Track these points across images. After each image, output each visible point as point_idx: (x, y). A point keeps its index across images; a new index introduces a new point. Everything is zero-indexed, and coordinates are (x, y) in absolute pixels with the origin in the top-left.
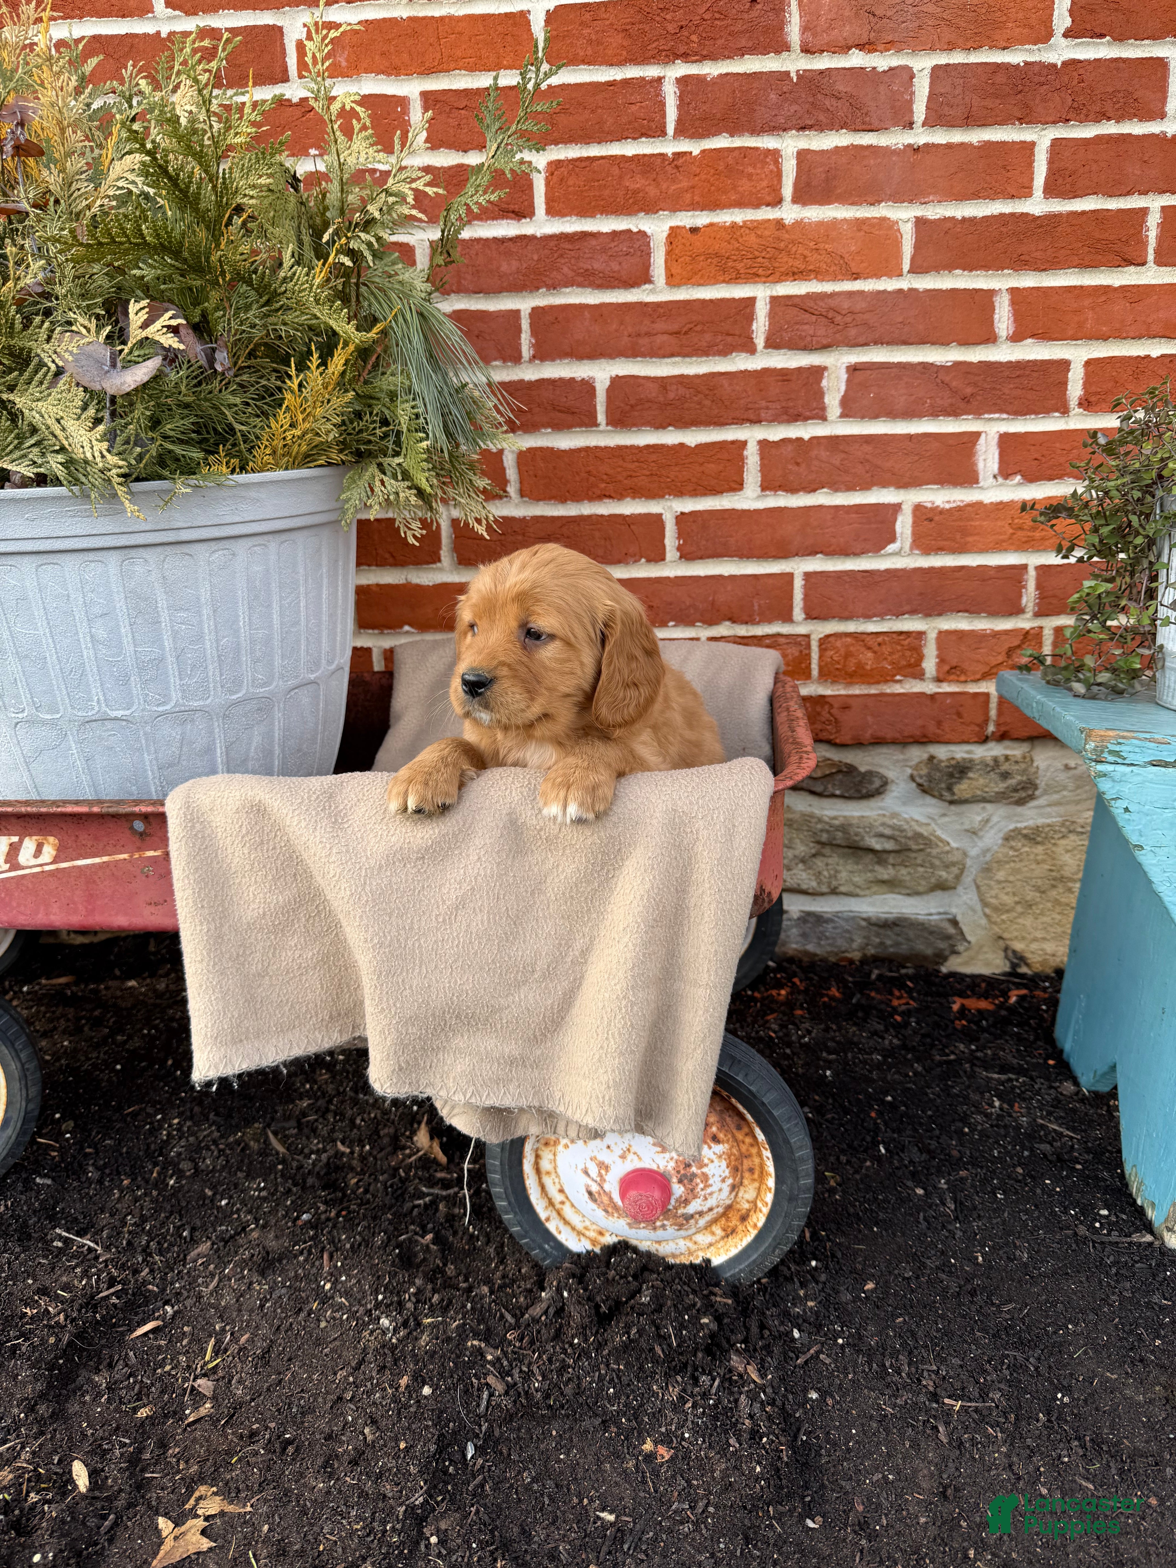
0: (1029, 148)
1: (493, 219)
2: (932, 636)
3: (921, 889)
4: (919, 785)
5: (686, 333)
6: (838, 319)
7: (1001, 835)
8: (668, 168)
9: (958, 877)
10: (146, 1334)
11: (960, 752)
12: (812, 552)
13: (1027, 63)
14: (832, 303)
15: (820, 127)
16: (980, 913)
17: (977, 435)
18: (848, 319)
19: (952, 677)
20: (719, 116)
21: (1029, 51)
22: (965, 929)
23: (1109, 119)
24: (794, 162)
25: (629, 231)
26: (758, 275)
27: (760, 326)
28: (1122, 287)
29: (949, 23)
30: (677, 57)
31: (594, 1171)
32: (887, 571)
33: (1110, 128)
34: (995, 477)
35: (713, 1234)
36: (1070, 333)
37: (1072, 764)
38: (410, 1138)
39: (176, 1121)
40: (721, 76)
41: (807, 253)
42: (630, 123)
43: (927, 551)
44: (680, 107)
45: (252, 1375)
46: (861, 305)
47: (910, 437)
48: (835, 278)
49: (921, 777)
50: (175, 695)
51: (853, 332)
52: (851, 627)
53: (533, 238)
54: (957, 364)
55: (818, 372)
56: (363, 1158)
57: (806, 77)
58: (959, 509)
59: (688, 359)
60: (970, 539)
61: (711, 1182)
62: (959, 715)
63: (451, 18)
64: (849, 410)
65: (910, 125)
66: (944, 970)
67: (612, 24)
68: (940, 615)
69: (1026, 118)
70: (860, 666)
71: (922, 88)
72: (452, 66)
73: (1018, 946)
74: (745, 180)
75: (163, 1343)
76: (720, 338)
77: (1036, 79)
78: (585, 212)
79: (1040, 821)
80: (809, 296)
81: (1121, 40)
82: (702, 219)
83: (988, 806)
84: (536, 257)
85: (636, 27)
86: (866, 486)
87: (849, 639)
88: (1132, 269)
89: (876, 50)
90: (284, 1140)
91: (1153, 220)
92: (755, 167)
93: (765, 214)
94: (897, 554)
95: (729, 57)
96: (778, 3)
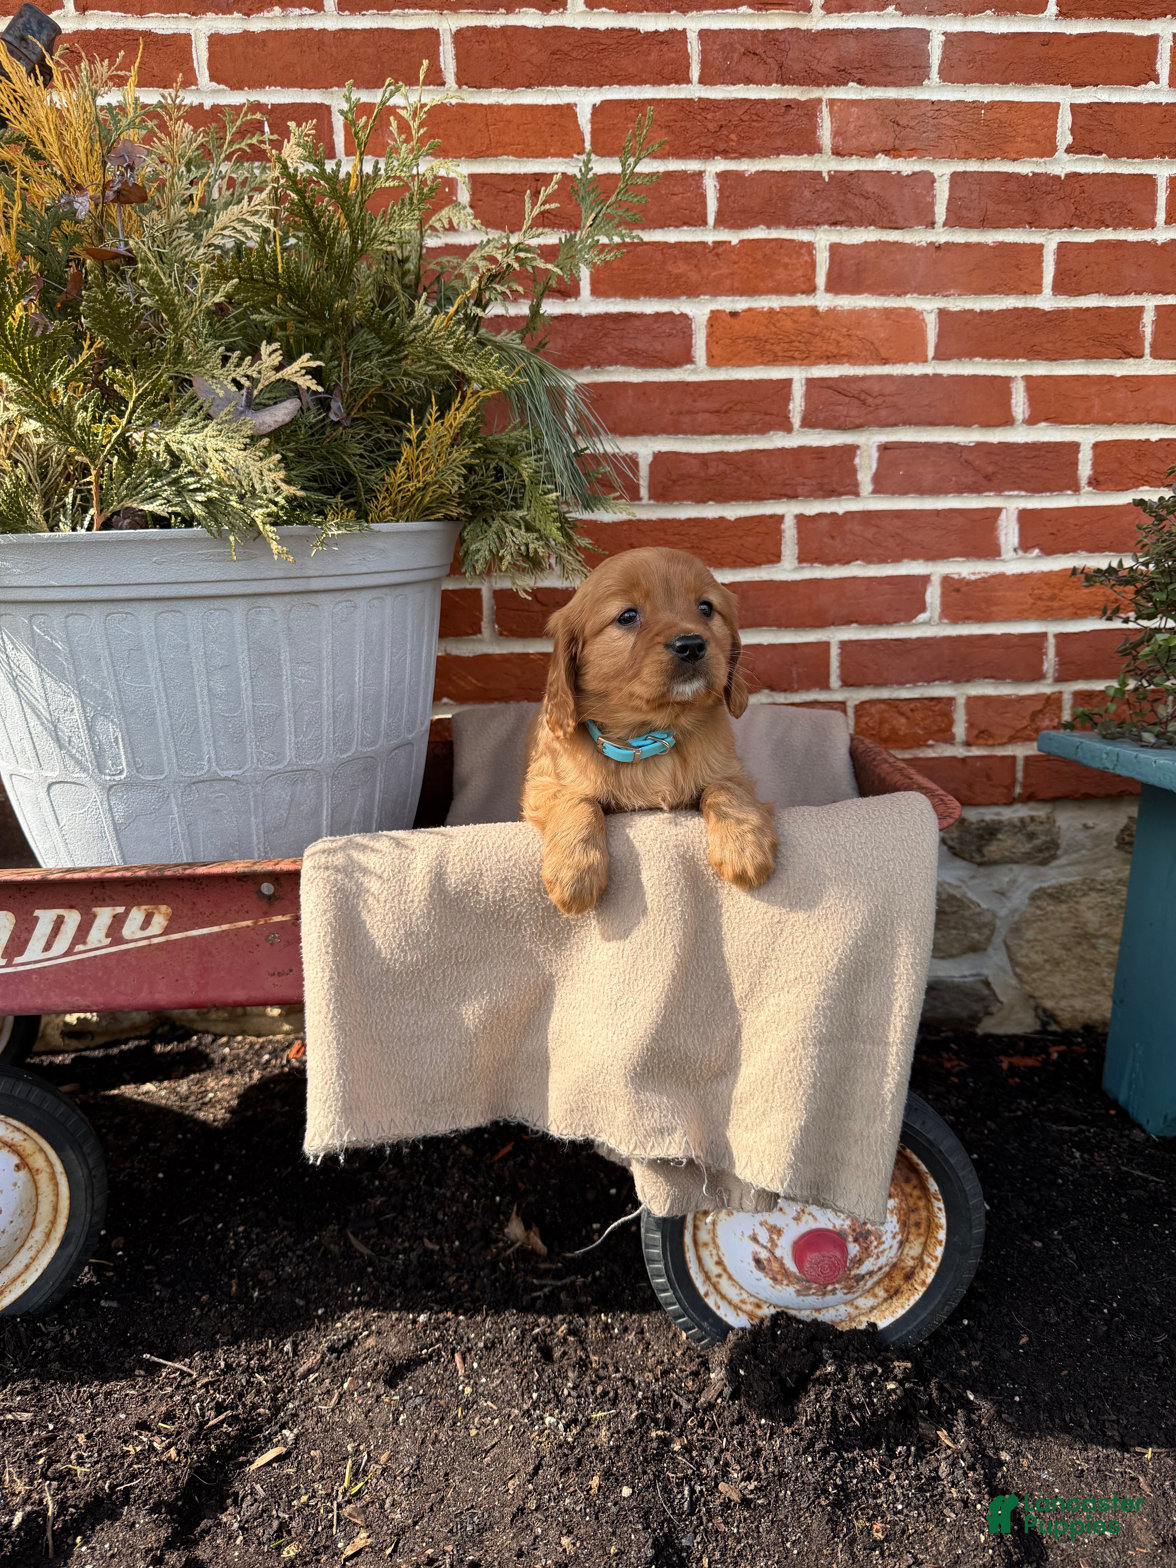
0: (1038, 249)
2: (961, 701)
3: (954, 952)
4: (951, 848)
5: (726, 412)
6: (870, 400)
7: (1027, 895)
8: (710, 256)
9: (989, 939)
10: (269, 1464)
11: (989, 814)
12: (847, 621)
13: (1034, 174)
14: (864, 385)
15: (850, 223)
16: (1011, 973)
17: (998, 511)
18: (879, 401)
19: (981, 741)
20: (756, 209)
21: (1036, 163)
22: (997, 990)
23: (1107, 226)
24: (827, 254)
25: (671, 314)
26: (794, 358)
27: (797, 406)
28: (1123, 377)
29: (966, 136)
30: (717, 153)
31: (764, 1236)
32: (919, 639)
33: (1108, 235)
34: (1015, 550)
35: (875, 1296)
36: (1080, 417)
37: (1090, 823)
38: (501, 1230)
39: (241, 1229)
40: (758, 173)
41: (839, 338)
42: (673, 212)
43: (955, 620)
44: (720, 200)
45: (407, 1496)
46: (890, 388)
47: (937, 513)
48: (866, 362)
49: (952, 839)
50: (289, 754)
51: (883, 413)
52: (885, 693)
53: (577, 317)
54: (979, 445)
55: (851, 450)
56: (455, 1254)
57: (837, 177)
58: (984, 580)
59: (727, 437)
60: (995, 609)
61: (884, 1239)
62: (989, 778)
63: (499, 106)
64: (880, 486)
65: (932, 224)
66: (980, 1031)
67: (656, 121)
68: (968, 681)
69: (1035, 222)
70: (894, 731)
71: (942, 192)
72: (500, 151)
73: (1049, 1004)
74: (781, 270)
75: (291, 1471)
76: (758, 417)
77: (1044, 188)
78: (629, 293)
79: (1063, 880)
80: (842, 379)
81: (1115, 158)
82: (741, 304)
83: (1015, 867)
84: (581, 336)
85: (679, 124)
86: (897, 559)
87: (883, 706)
88: (1131, 361)
89: (900, 156)
90: (366, 1241)
91: (1148, 318)
92: (790, 257)
93: (800, 301)
94: (927, 623)
95: (766, 156)
96: (810, 108)
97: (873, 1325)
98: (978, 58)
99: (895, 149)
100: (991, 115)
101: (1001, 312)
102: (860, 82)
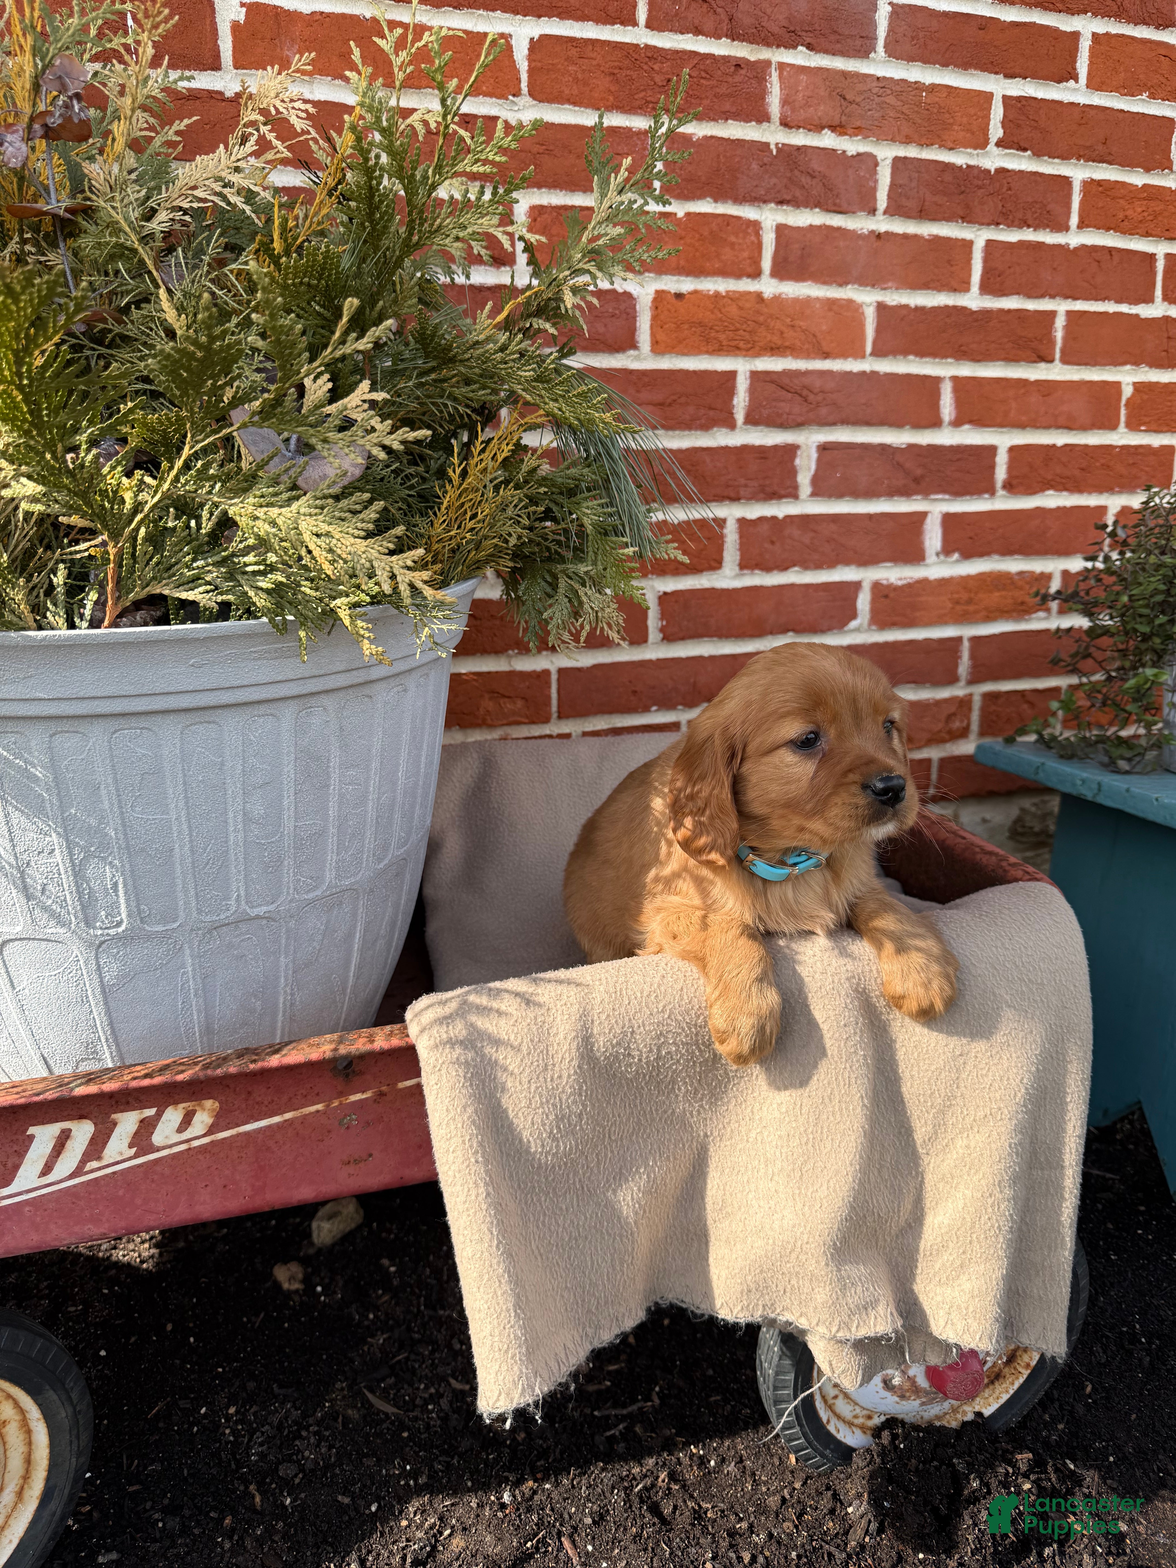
5: (670, 405)
6: (811, 397)
13: (968, 166)
14: (806, 381)
15: (796, 203)
17: (923, 515)
18: (820, 398)
20: (703, 179)
21: (970, 154)
23: (1029, 226)
24: (773, 236)
25: (615, 291)
26: (738, 348)
27: (741, 401)
28: (1037, 381)
29: (907, 118)
33: (1029, 235)
34: (938, 554)
36: (998, 421)
37: (988, 817)
39: (232, 1410)
40: (706, 138)
41: (784, 329)
43: (883, 626)
46: (830, 385)
47: (870, 517)
48: (808, 356)
51: (823, 411)
54: (910, 446)
55: (791, 450)
57: (785, 151)
58: (909, 586)
59: (670, 433)
60: (918, 614)
65: (873, 211)
67: (599, 65)
69: (967, 218)
71: (884, 177)
72: (424, 83)
74: (727, 250)
76: (702, 411)
77: (976, 182)
80: (785, 373)
81: (1038, 156)
82: (686, 285)
85: (624, 73)
86: (831, 564)
88: (1043, 365)
89: (845, 134)
90: (385, 1396)
91: (1060, 322)
92: (737, 237)
93: (745, 285)
94: (857, 630)
95: (714, 120)
96: (760, 71)
97: (979, 1414)
98: (921, 34)
99: (841, 126)
100: (932, 98)
101: (934, 309)
102: (810, 47)
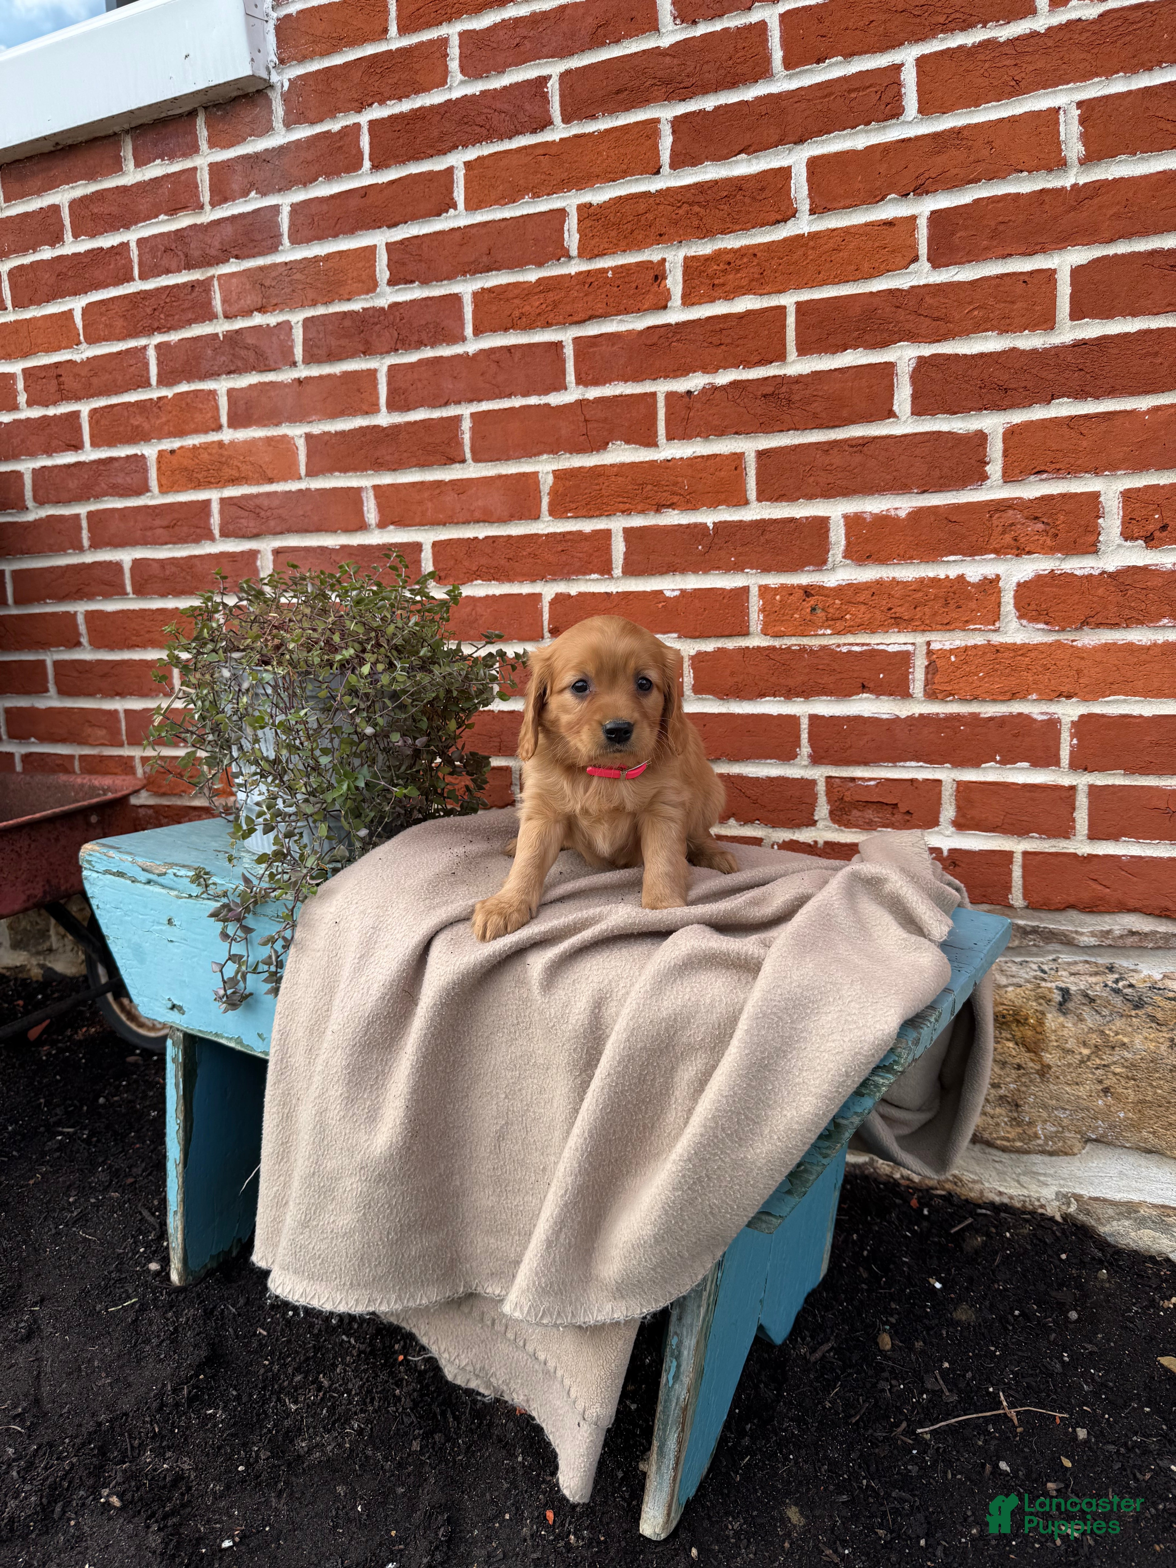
0: (373, 373)
1: (63, 451)
5: (173, 527)
6: (263, 514)
8: (155, 409)
13: (364, 309)
14: (258, 502)
15: (239, 371)
18: (269, 514)
20: (180, 368)
21: (364, 300)
23: (426, 346)
24: (226, 398)
25: (136, 455)
26: (210, 483)
27: (215, 520)
28: (451, 481)
29: (312, 287)
30: (154, 330)
33: (428, 353)
36: (417, 520)
40: (180, 341)
41: (239, 464)
42: (132, 378)
44: (158, 365)
46: (276, 503)
48: (258, 483)
51: (272, 523)
53: (85, 463)
54: (343, 547)
55: (253, 555)
57: (228, 336)
59: (175, 546)
63: (34, 319)
69: (368, 351)
71: (298, 336)
72: (39, 350)
76: (192, 530)
77: (372, 320)
78: (111, 443)
80: (244, 497)
81: (427, 283)
82: (176, 444)
84: (89, 476)
85: (129, 313)
88: (457, 465)
89: (268, 312)
91: (466, 425)
92: (203, 404)
93: (212, 437)
95: (183, 327)
96: (204, 286)
98: (316, 219)
99: (263, 307)
100: (329, 264)
101: (349, 432)
102: (237, 257)
